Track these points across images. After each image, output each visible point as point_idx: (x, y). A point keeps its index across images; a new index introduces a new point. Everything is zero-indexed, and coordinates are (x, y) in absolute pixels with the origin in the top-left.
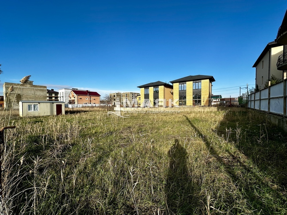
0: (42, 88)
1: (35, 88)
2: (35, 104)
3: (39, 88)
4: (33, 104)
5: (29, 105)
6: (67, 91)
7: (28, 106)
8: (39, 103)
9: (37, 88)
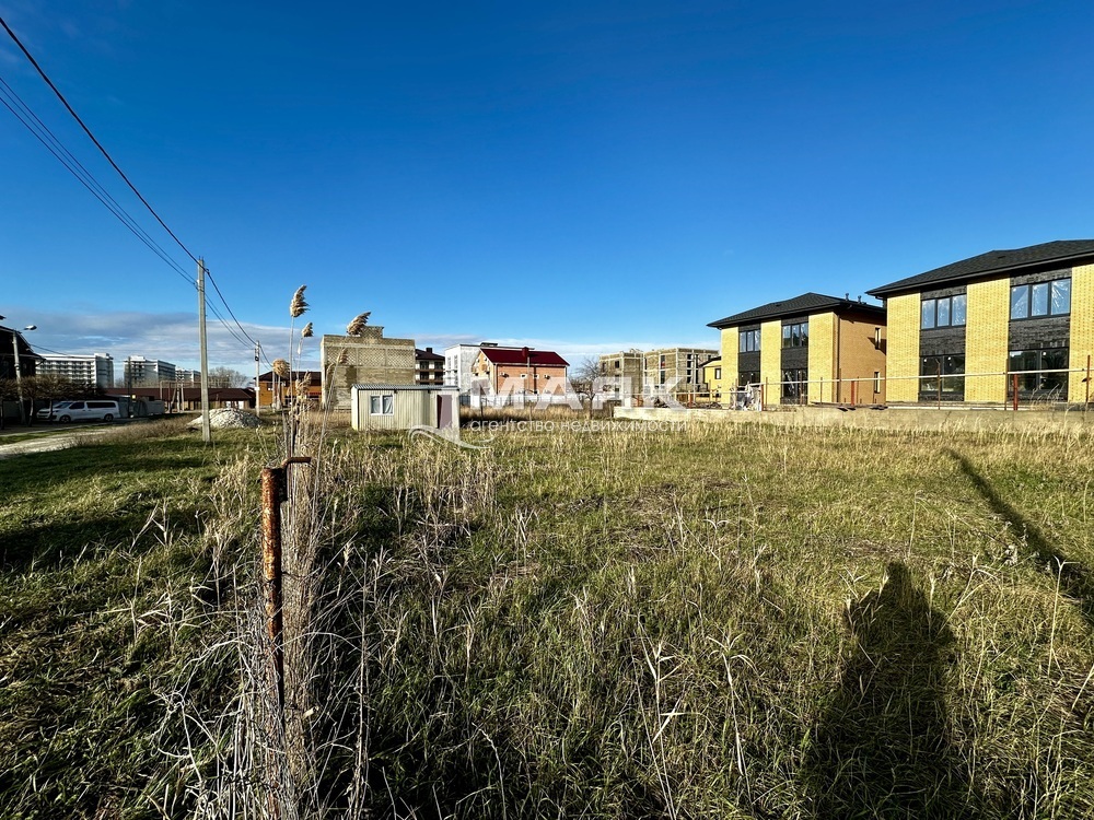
0: (403, 347)
1: (387, 347)
2: (387, 393)
3: (397, 347)
4: (381, 395)
6: (467, 351)
7: (370, 399)
8: (395, 391)
9: (391, 347)
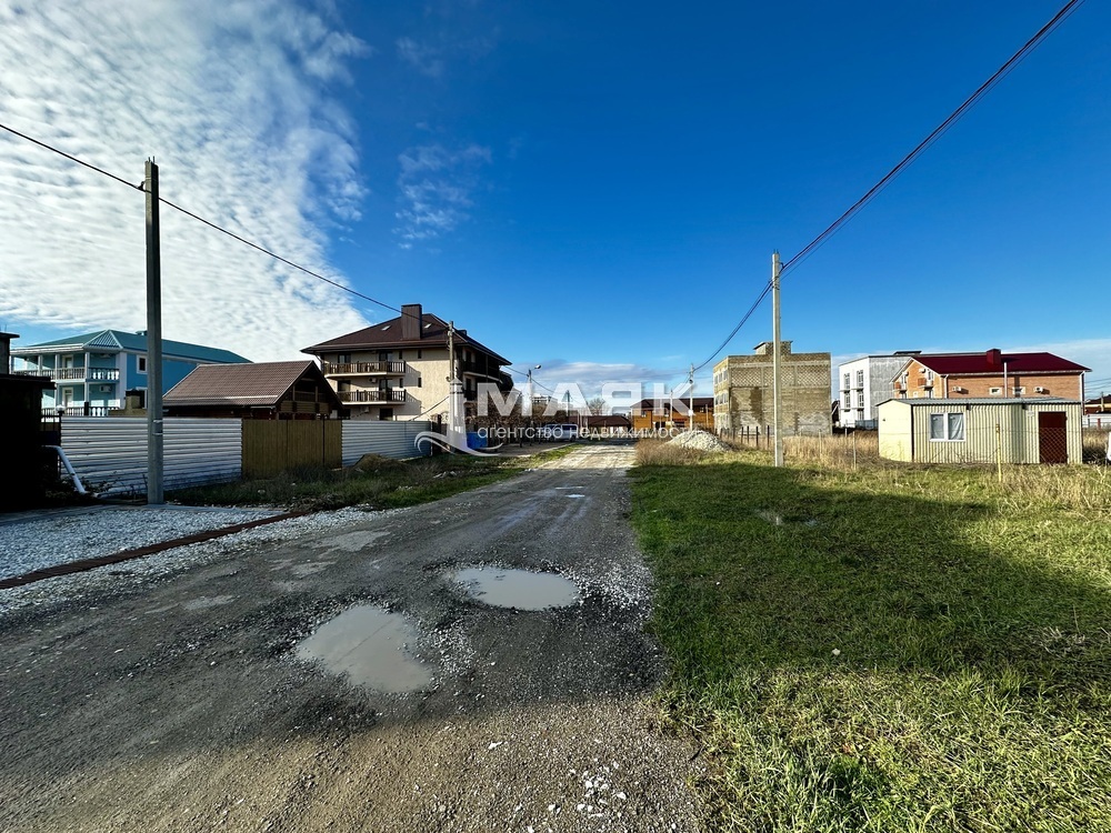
0: (816, 363)
1: (798, 364)
2: (955, 410)
3: (808, 363)
4: (945, 412)
5: (933, 416)
6: (880, 364)
7: (929, 417)
8: (968, 406)
9: (801, 363)
